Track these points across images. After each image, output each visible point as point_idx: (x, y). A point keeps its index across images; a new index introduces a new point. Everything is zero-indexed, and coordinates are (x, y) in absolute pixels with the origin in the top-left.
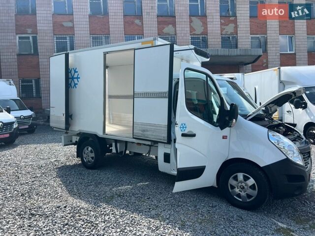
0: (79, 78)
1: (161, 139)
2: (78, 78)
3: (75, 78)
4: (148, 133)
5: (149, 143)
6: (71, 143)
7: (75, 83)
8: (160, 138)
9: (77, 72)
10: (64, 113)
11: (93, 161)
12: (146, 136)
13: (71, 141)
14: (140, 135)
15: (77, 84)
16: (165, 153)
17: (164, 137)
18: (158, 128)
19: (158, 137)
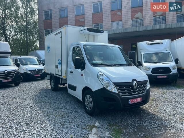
7: (49, 50)
11: (53, 87)
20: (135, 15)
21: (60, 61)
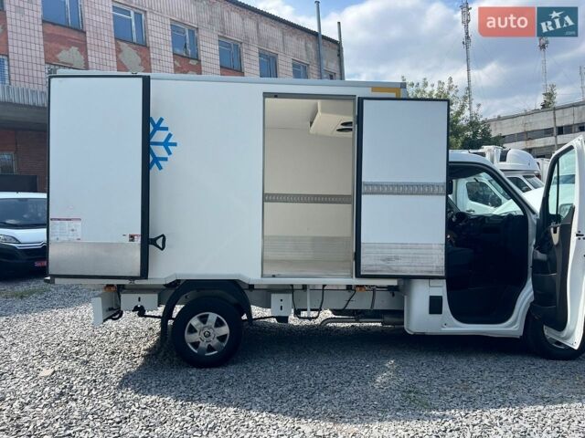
0: (175, 144)
1: (431, 272)
2: (166, 144)
4: (401, 262)
5: (394, 283)
7: (158, 155)
8: (430, 269)
9: (166, 129)
10: (139, 233)
12: (394, 268)
14: (379, 268)
15: (166, 159)
16: (431, 297)
17: (437, 267)
18: (424, 251)
19: (425, 269)
20: (60, 51)
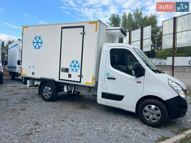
3: (39, 43)
6: (33, 85)
7: (40, 46)
11: (49, 97)
13: (34, 84)
21: (77, 63)
